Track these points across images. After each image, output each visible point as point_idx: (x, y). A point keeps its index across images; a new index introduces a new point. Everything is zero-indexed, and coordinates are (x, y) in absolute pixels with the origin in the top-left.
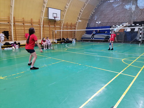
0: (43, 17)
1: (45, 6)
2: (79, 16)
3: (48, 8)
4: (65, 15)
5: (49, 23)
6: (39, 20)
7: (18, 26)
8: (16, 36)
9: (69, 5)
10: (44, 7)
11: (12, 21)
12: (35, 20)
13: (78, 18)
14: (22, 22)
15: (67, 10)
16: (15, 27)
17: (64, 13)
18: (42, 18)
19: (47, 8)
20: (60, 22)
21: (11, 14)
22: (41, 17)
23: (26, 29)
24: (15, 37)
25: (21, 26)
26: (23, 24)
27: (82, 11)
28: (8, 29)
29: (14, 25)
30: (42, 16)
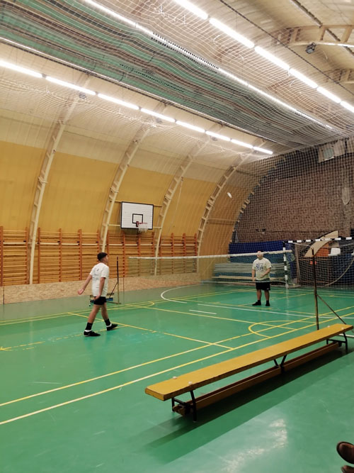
0: (108, 224)
1: (114, 199)
2: (205, 216)
3: (121, 203)
4: (164, 216)
5: (122, 236)
6: (99, 232)
7: (47, 247)
8: (39, 271)
9: (173, 192)
10: (111, 202)
11: (34, 238)
12: (89, 232)
13: (203, 221)
14: (57, 238)
15: (168, 205)
16: (39, 252)
17: (163, 212)
18: (105, 227)
19: (118, 204)
20: (153, 234)
21: (34, 223)
22: (104, 224)
23: (63, 253)
24: (36, 274)
25: (53, 248)
26: (57, 244)
27: (212, 203)
28: (23, 256)
29: (38, 247)
30: (106, 222)
